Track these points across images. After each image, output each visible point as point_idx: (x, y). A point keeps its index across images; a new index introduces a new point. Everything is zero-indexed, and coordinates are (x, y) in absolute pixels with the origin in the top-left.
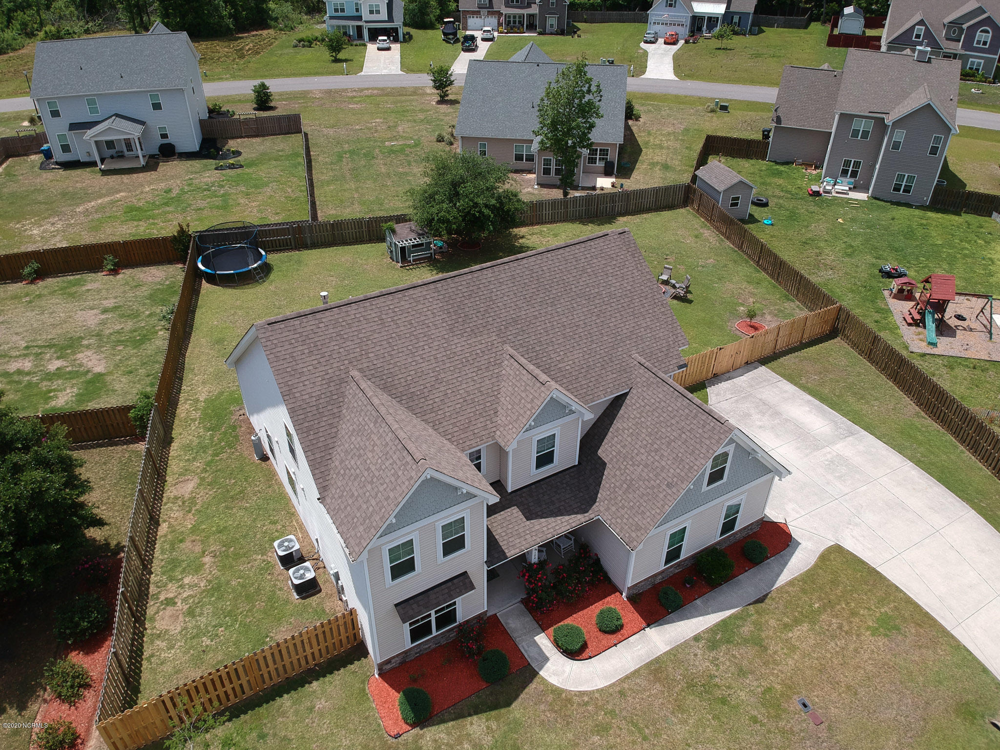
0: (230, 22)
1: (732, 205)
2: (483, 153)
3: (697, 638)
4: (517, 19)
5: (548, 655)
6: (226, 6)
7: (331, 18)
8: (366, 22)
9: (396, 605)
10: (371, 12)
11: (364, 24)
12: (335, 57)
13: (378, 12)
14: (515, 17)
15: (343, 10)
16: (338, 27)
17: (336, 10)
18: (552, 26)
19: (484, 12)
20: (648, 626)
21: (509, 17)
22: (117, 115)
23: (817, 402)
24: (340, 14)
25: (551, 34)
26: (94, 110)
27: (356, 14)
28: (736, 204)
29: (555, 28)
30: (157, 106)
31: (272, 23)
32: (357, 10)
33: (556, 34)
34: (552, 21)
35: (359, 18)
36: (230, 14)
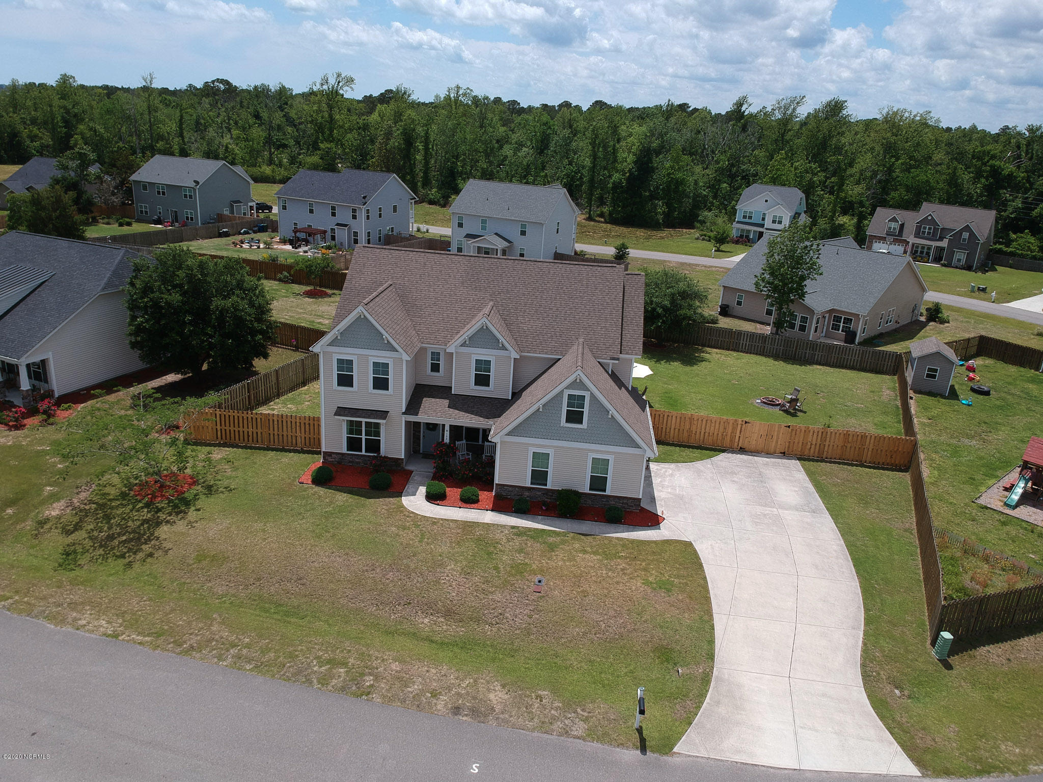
0: (660, 218)
1: (928, 376)
2: (739, 303)
3: (513, 527)
4: (925, 250)
5: (417, 494)
6: (663, 205)
7: (738, 222)
8: (767, 229)
9: (338, 407)
10: (774, 222)
11: (765, 231)
12: (718, 248)
13: (780, 222)
14: (923, 248)
15: (750, 218)
16: (743, 230)
17: (745, 217)
18: (959, 260)
19: (891, 238)
20: (492, 510)
21: (917, 247)
22: (496, 234)
23: (812, 489)
24: (747, 220)
25: (957, 267)
26: (484, 228)
27: (762, 222)
28: (934, 377)
29: (963, 262)
30: (523, 233)
31: (698, 225)
32: (763, 219)
33: (963, 268)
34: (960, 256)
35: (762, 226)
36: (664, 212)
